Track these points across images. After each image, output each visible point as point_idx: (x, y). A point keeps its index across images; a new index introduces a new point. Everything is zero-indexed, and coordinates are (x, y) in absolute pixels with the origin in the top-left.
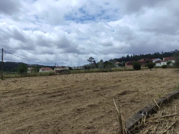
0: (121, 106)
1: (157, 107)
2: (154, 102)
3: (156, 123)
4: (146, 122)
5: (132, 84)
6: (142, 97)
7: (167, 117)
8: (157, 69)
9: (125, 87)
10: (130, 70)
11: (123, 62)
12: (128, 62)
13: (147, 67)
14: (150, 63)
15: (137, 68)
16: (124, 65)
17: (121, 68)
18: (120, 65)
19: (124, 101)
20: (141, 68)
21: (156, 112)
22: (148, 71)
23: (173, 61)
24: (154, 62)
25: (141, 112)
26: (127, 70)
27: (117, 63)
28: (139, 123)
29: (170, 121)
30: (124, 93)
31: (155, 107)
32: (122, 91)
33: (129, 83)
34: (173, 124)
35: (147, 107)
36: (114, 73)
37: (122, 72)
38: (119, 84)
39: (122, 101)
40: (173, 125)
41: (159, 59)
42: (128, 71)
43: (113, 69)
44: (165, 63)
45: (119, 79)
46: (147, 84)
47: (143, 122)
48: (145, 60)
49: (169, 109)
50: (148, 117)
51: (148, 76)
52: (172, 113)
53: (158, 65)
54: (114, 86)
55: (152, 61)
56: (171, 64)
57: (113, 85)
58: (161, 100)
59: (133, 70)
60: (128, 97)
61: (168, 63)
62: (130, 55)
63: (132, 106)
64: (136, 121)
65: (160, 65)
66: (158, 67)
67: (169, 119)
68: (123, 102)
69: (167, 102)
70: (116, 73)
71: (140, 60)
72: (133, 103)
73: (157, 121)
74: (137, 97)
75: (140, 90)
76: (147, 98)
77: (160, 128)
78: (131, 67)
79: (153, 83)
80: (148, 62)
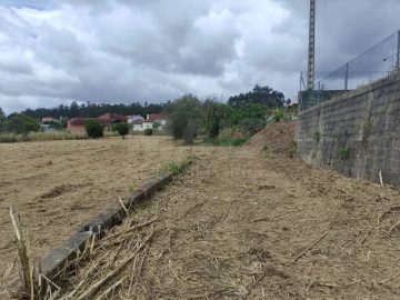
0: (44, 223)
1: (124, 212)
2: (118, 201)
3: (117, 244)
4: (95, 247)
5: (79, 169)
6: (99, 196)
7: (140, 229)
8: (136, 136)
9: (62, 176)
10: (77, 138)
11: (63, 117)
12: (73, 120)
13: (117, 132)
14: (123, 123)
15: (95, 133)
16: (65, 126)
17: (57, 133)
18: (53, 125)
19: (55, 210)
20: (105, 133)
21: (120, 223)
22: (117, 141)
23: (164, 122)
24: (130, 121)
25: (87, 229)
26: (71, 139)
27: (44, 120)
28: (78, 252)
29: (144, 235)
30: (57, 192)
31: (119, 212)
32: (53, 187)
33: (72, 167)
34: (147, 238)
35: (101, 216)
36: (35, 144)
37: (59, 142)
38: (46, 170)
39: (49, 211)
40: (147, 242)
41: (140, 117)
42: (75, 141)
43: (32, 134)
44: (151, 126)
45: (47, 159)
46: (113, 168)
47: (89, 249)
48: (112, 117)
49: (145, 212)
50: (101, 236)
51: (116, 149)
52: (149, 219)
53: (137, 128)
54: (33, 177)
55: (126, 121)
56: (160, 128)
57: (28, 175)
58: (133, 197)
59: (86, 138)
60: (66, 200)
61: (156, 125)
62: (79, 104)
63: (73, 220)
64: (71, 251)
65: (141, 129)
66: (137, 133)
67: (143, 232)
68: (54, 214)
69: (143, 199)
70: (41, 143)
71: (102, 117)
72: (77, 211)
73: (118, 240)
74: (87, 198)
75: (96, 182)
76: (109, 196)
77: (123, 252)
78: (82, 131)
79: (124, 164)
80: (118, 121)
